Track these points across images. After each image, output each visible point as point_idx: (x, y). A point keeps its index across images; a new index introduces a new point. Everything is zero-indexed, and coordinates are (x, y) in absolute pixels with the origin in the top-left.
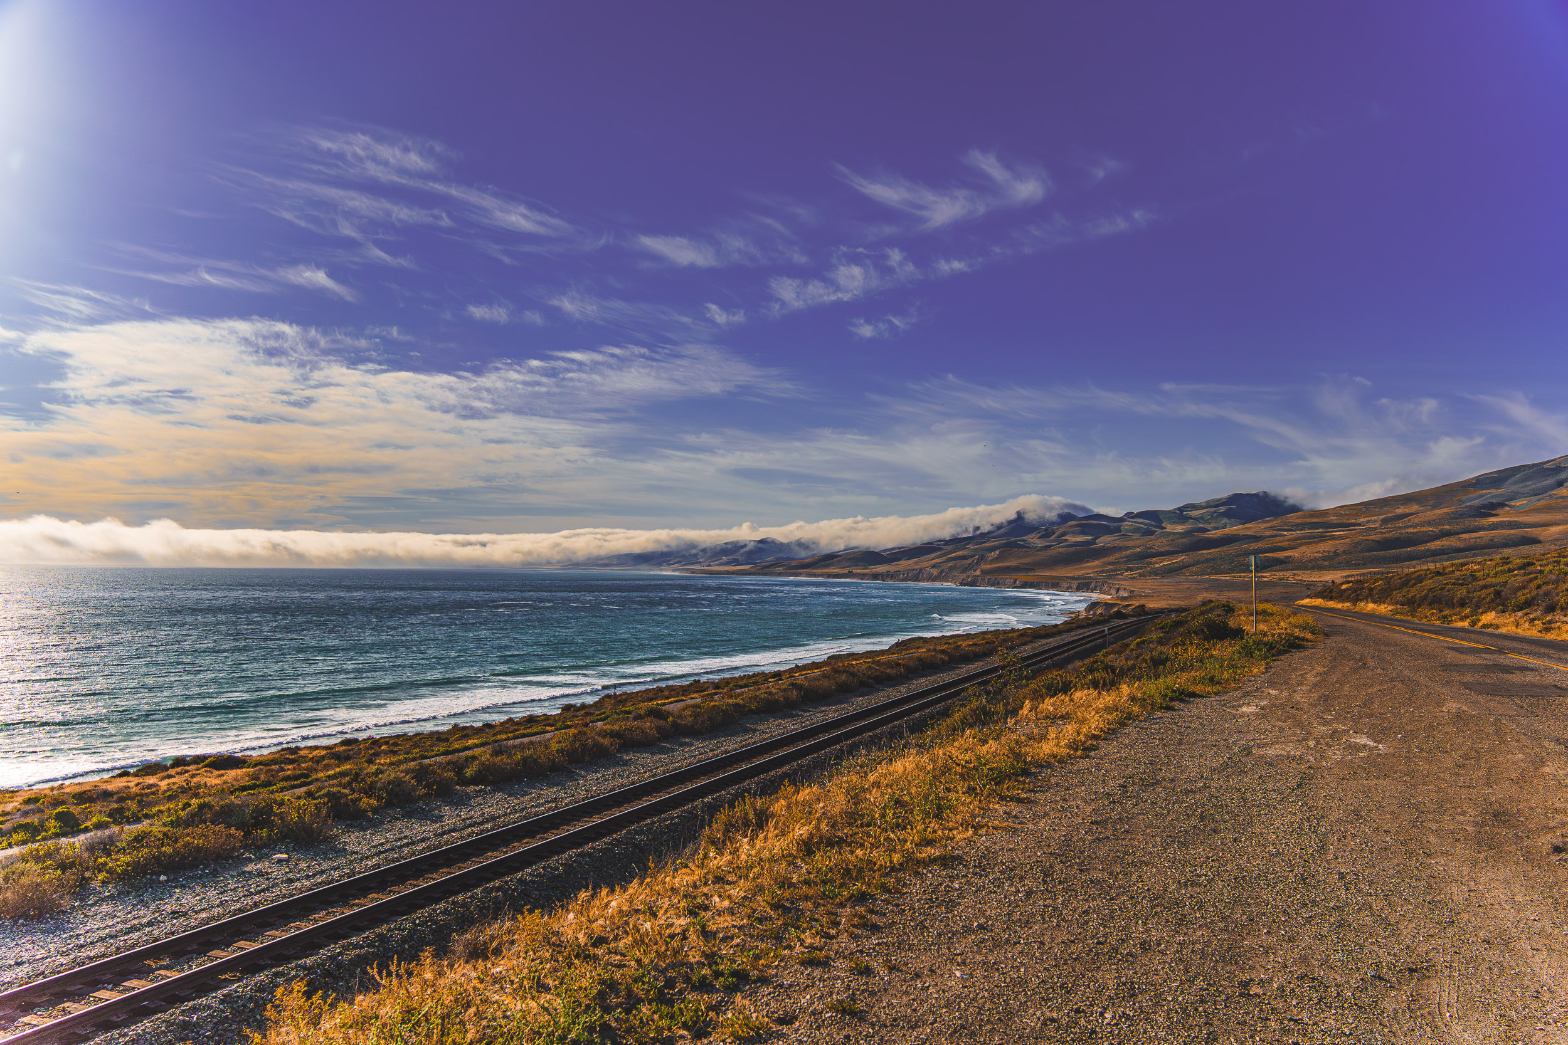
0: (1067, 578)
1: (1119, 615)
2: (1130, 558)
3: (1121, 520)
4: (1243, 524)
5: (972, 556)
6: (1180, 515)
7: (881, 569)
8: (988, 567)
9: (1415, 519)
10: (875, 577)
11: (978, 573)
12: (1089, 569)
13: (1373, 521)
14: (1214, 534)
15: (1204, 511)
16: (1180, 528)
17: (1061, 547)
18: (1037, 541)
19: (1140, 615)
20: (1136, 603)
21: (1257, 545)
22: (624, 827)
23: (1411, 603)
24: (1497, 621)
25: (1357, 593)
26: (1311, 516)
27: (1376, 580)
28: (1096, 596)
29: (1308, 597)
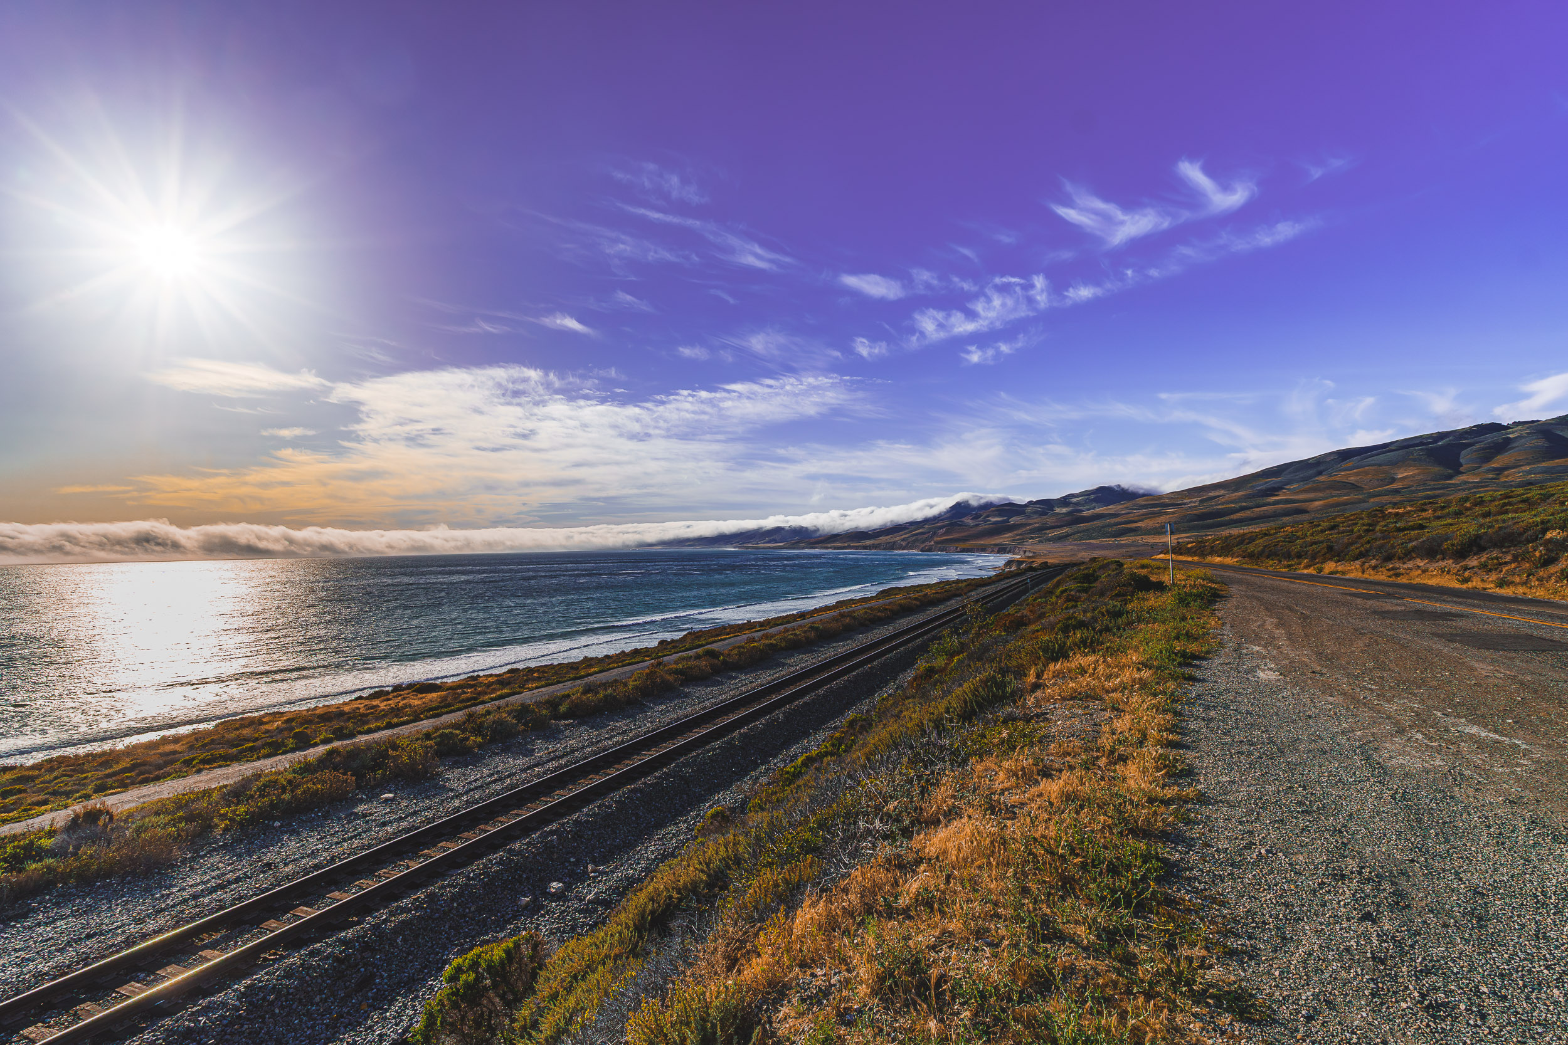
0: (991, 545)
1: (1031, 569)
2: (1032, 531)
3: (1026, 506)
4: (1106, 506)
5: (928, 533)
6: (1065, 501)
7: (869, 542)
8: (939, 539)
9: (1221, 500)
10: (865, 548)
11: (932, 543)
12: (1005, 539)
13: (1194, 502)
14: (1086, 513)
15: (1080, 499)
16: (1064, 510)
17: (986, 525)
18: (970, 521)
19: (1045, 569)
20: (1039, 561)
21: (1117, 520)
22: (674, 760)
23: (1251, 556)
24: (1340, 568)
25: (1201, 550)
26: (1152, 500)
27: (1214, 540)
28: (1010, 556)
29: (1161, 553)
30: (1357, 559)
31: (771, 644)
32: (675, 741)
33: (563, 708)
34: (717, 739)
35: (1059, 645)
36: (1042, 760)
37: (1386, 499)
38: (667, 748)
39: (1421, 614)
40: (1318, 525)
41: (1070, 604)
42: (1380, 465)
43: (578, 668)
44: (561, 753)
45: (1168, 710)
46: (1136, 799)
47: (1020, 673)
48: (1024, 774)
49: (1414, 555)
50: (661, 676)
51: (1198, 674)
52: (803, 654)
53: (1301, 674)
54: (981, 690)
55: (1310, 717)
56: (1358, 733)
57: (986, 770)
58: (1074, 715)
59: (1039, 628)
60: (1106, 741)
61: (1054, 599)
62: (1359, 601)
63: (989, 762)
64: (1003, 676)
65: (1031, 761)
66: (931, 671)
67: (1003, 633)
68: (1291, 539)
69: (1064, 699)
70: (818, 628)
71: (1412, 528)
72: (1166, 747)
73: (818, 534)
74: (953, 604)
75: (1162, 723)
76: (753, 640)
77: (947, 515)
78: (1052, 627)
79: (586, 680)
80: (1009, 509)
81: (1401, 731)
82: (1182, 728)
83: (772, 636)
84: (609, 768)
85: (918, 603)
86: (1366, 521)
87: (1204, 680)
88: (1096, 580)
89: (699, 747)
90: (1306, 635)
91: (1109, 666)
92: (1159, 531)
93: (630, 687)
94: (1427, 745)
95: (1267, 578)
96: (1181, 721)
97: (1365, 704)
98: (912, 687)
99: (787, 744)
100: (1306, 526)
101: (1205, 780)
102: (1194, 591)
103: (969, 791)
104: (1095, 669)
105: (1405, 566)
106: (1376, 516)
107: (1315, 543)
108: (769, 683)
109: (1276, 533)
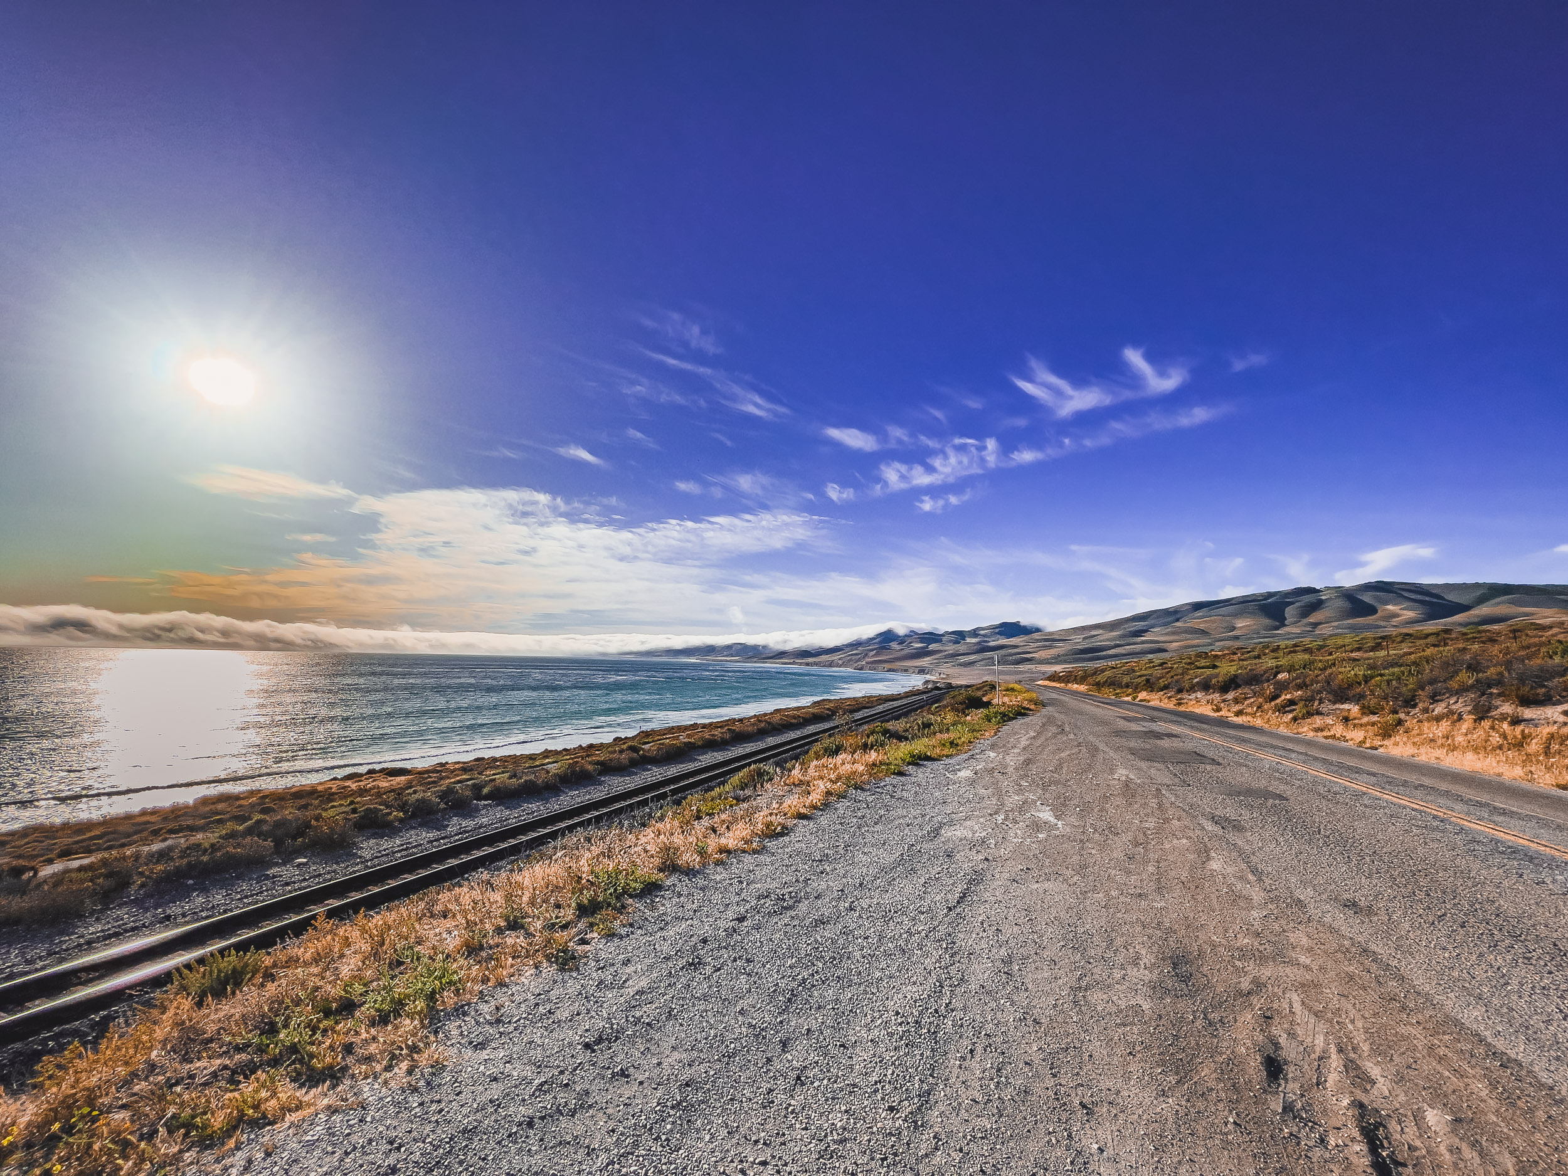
0: (912, 667)
2: (946, 657)
3: (942, 635)
4: (1007, 638)
5: (860, 653)
6: (974, 633)
7: (811, 660)
8: (869, 659)
10: (806, 664)
11: (864, 663)
12: (925, 662)
13: (1078, 638)
14: (992, 644)
15: (987, 631)
16: (974, 640)
17: (910, 649)
18: (897, 645)
21: (1016, 650)
24: (1147, 697)
26: (1045, 635)
27: (1082, 671)
28: (928, 677)
29: (1042, 679)
30: (1161, 690)
42: (1223, 615)
49: (1195, 689)
53: (990, 774)
56: (961, 814)
71: (1206, 668)
73: (768, 651)
80: (930, 637)
81: (994, 814)
86: (1192, 660)
92: (1045, 662)
95: (1086, 703)
97: (1000, 796)
105: (1188, 697)
109: (1122, 667)
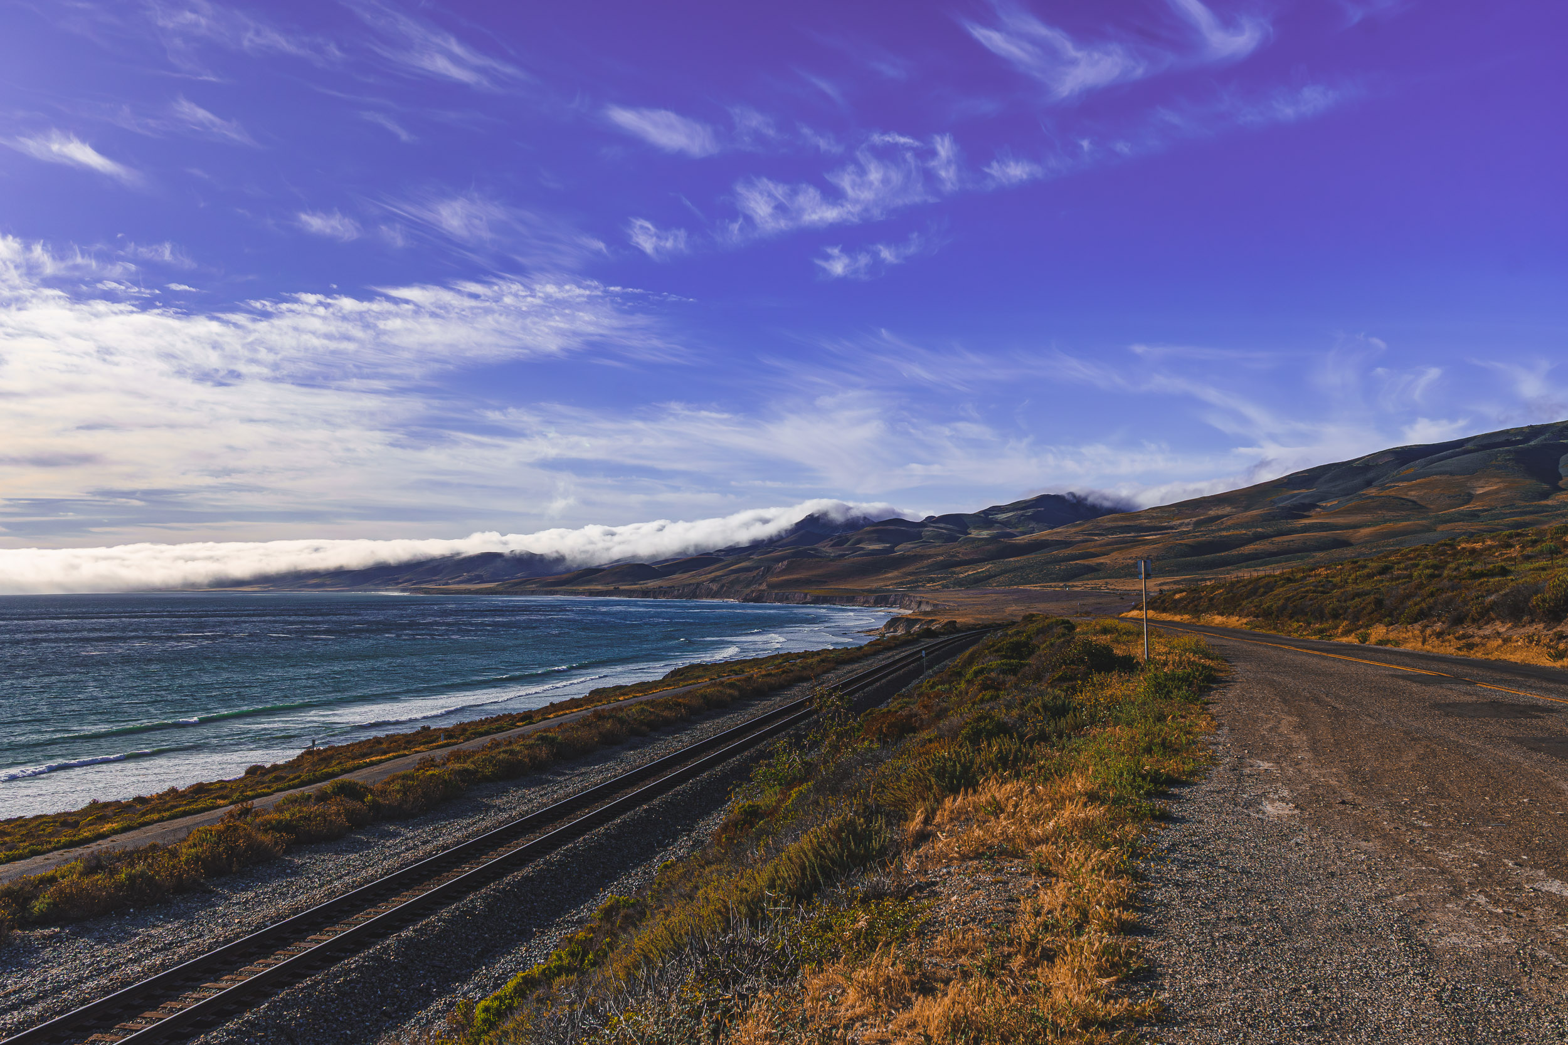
0: (864, 591)
1: (929, 633)
2: (934, 568)
3: (922, 524)
4: (1052, 528)
5: (757, 568)
6: (986, 518)
7: (652, 584)
8: (775, 579)
9: (1228, 522)
10: (645, 593)
11: (764, 587)
12: (888, 580)
13: (1186, 524)
14: (1021, 540)
15: (1010, 514)
16: (985, 534)
17: (856, 556)
18: (830, 550)
19: (951, 633)
20: (944, 619)
21: (1067, 552)
22: (266, 996)
23: (1267, 614)
24: (1392, 636)
25: (1195, 603)
26: (1123, 519)
27: (1214, 588)
28: (896, 611)
29: (1135, 608)
30: (1416, 621)
31: (466, 770)
32: (270, 961)
33: (38, 906)
34: (354, 952)
35: (963, 766)
36: (920, 964)
37: (1460, 526)
38: (253, 973)
39: (1497, 708)
40: (1364, 567)
41: (988, 694)
42: (1452, 474)
43: (77, 823)
44: (32, 995)
45: (1126, 872)
46: (1063, 1022)
47: (899, 815)
48: (889, 989)
49: (1493, 615)
50: (249, 836)
51: (1175, 809)
52: (525, 787)
53: (1325, 806)
54: (829, 845)
55: (1333, 874)
56: (1399, 898)
57: (827, 987)
58: (979, 885)
59: (933, 735)
60: (1025, 926)
61: (963, 685)
62: (1414, 687)
63: (833, 972)
64: (869, 821)
65: (901, 967)
66: (752, 814)
67: (875, 746)
68: (1325, 587)
69: (964, 858)
70: (553, 739)
71: (1491, 574)
72: (1118, 934)
73: (561, 568)
74: (796, 694)
75: (1113, 892)
76: (431, 763)
77: (792, 538)
78: (954, 734)
79: (93, 847)
80: (894, 528)
81: (1458, 893)
82: (1144, 900)
83: (468, 755)
84: (132, 1018)
85: (736, 693)
86: (1431, 561)
87: (1182, 820)
88: (1031, 653)
89: (318, 969)
90: (1337, 744)
91: (1040, 800)
92: (1130, 572)
93: (183, 859)
94: (1491, 913)
95: (1288, 651)
96: (1143, 888)
97: (1411, 852)
98: (719, 843)
99: (488, 955)
100: (1348, 566)
101: (1171, 986)
102: (1179, 672)
103: (794, 1027)
104: (1016, 806)
105: (1481, 633)
106: (1444, 553)
107: (1358, 595)
108: (458, 843)
109: (1304, 578)
